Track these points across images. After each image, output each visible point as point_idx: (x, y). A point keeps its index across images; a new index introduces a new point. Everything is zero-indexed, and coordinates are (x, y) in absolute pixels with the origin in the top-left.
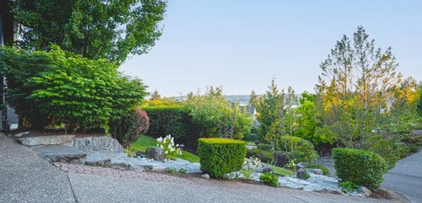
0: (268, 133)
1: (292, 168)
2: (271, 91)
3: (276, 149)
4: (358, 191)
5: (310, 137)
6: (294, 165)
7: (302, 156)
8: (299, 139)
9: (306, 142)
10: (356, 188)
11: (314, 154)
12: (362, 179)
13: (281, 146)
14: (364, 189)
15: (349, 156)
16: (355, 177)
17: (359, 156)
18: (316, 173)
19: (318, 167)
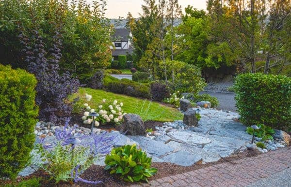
0: (143, 58)
1: (173, 104)
2: (148, 6)
3: (154, 79)
4: (275, 138)
5: (193, 61)
6: (176, 99)
7: (187, 86)
8: (182, 64)
9: (192, 68)
10: (271, 134)
11: (201, 83)
12: (280, 118)
13: (160, 75)
14: (283, 134)
15: (265, 86)
16: (270, 116)
17: (280, 85)
18: (203, 106)
19: (205, 99)
